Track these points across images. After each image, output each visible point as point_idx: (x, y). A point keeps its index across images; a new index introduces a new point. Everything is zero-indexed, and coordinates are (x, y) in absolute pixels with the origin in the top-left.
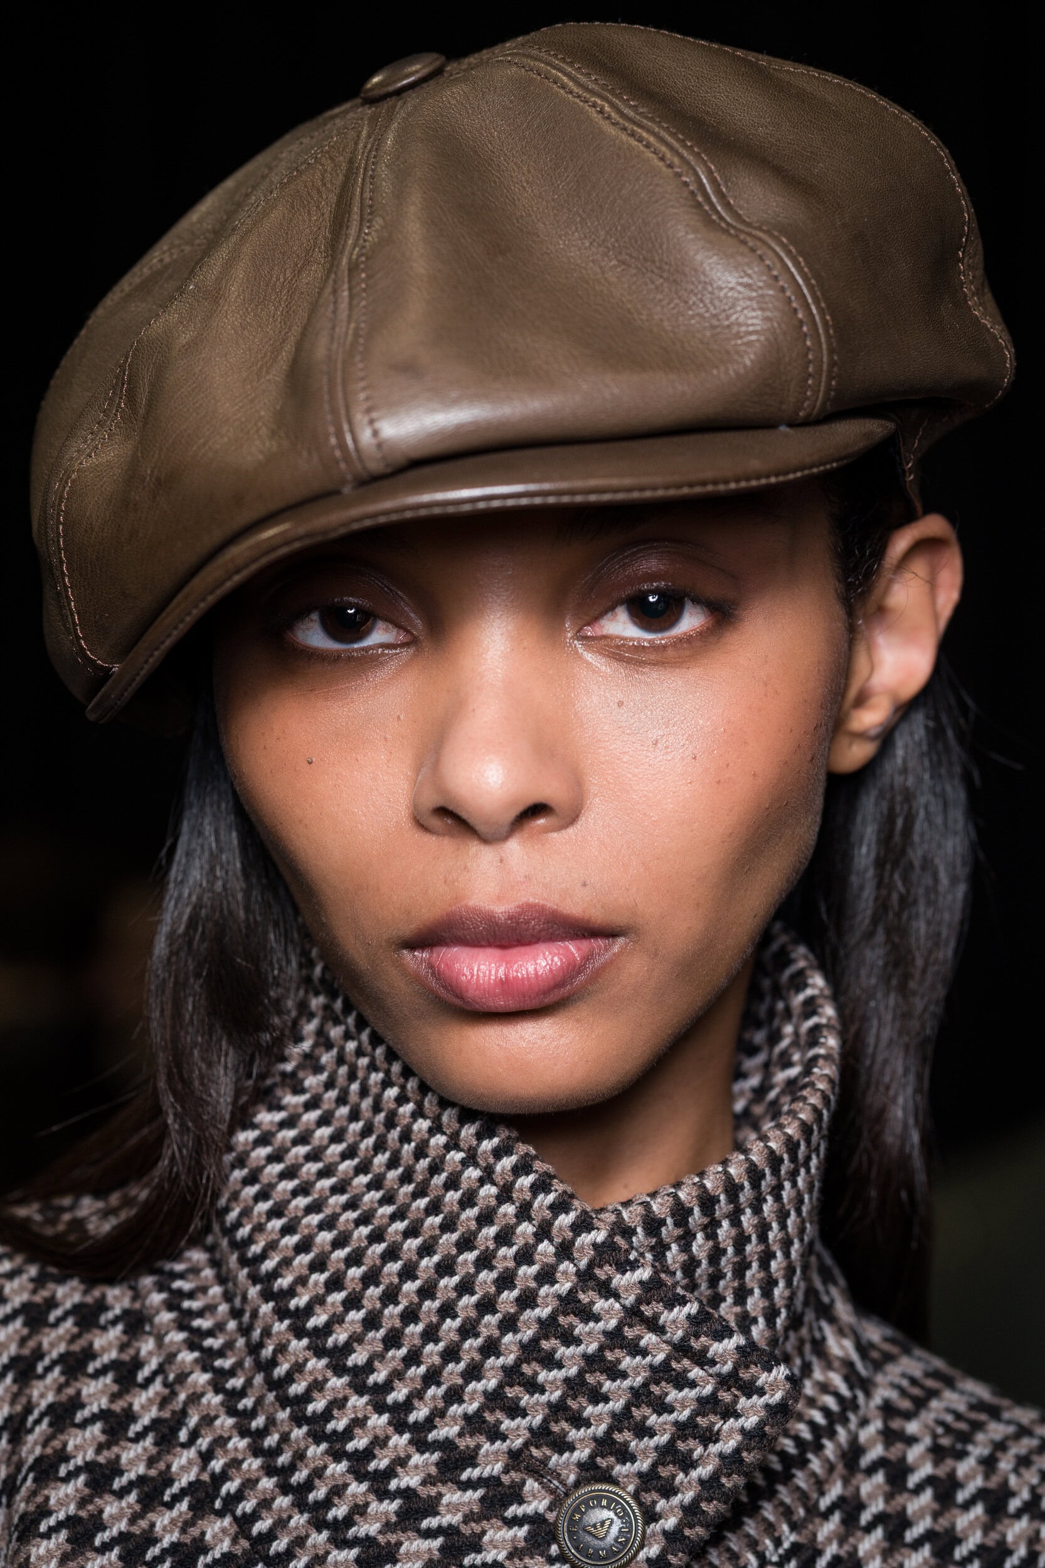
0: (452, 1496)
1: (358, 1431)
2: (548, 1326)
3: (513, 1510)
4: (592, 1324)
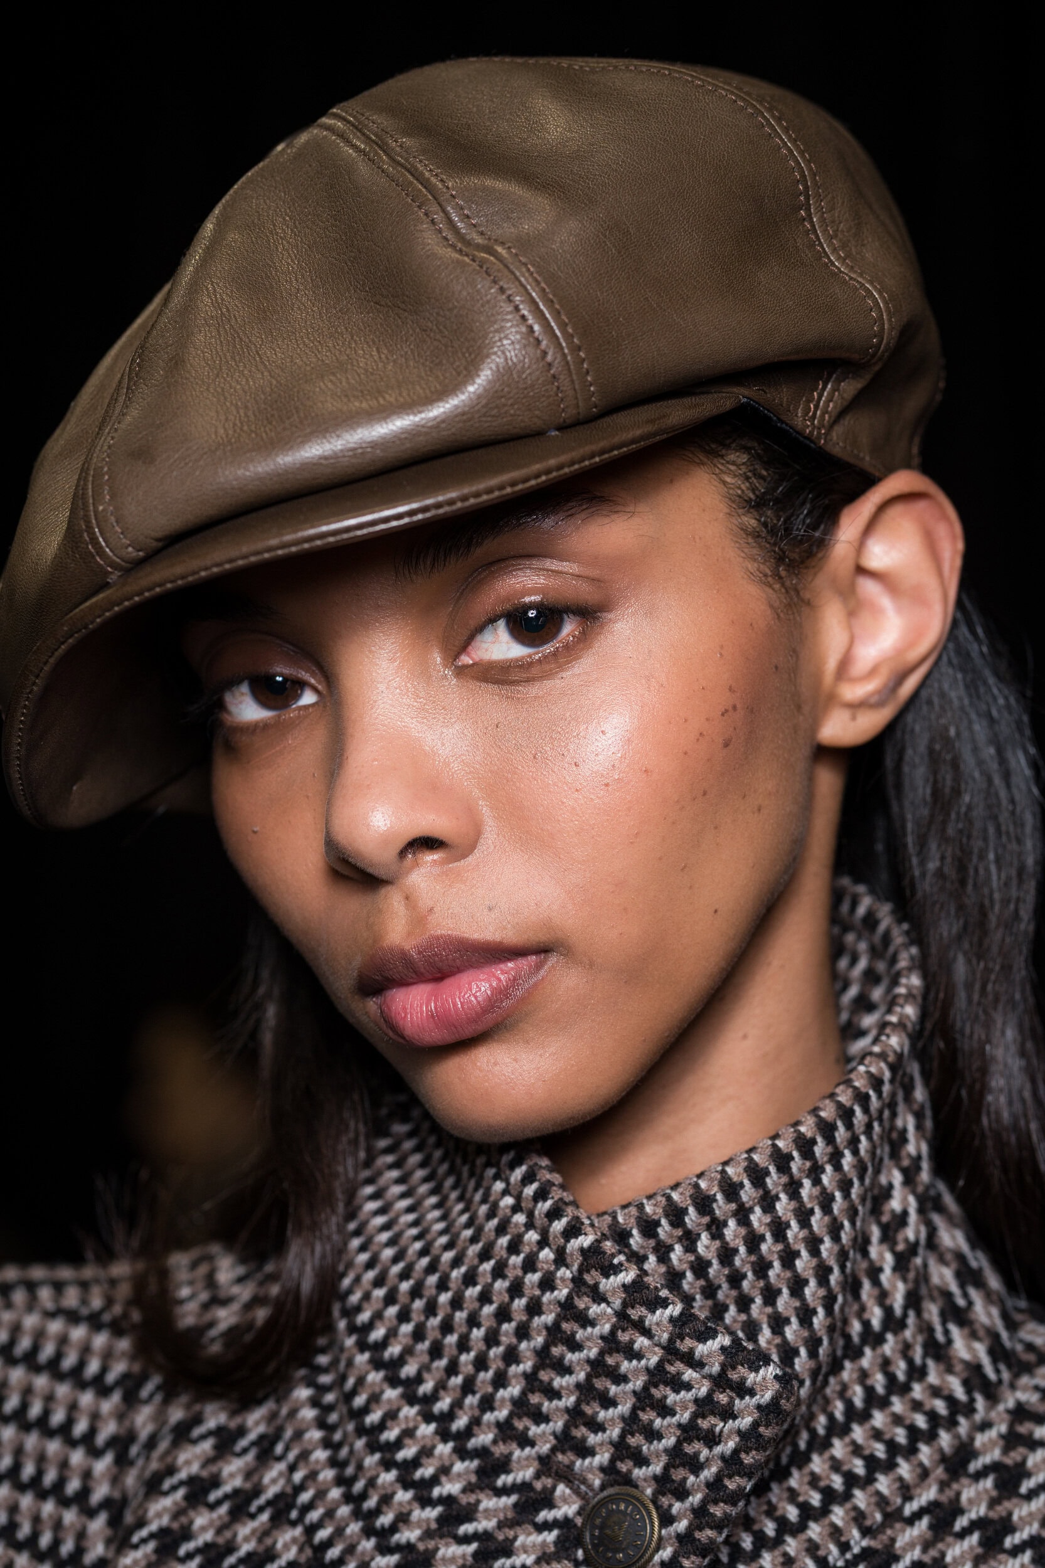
0: (488, 1503)
1: (407, 1441)
2: (554, 1333)
3: (544, 1515)
4: (589, 1329)
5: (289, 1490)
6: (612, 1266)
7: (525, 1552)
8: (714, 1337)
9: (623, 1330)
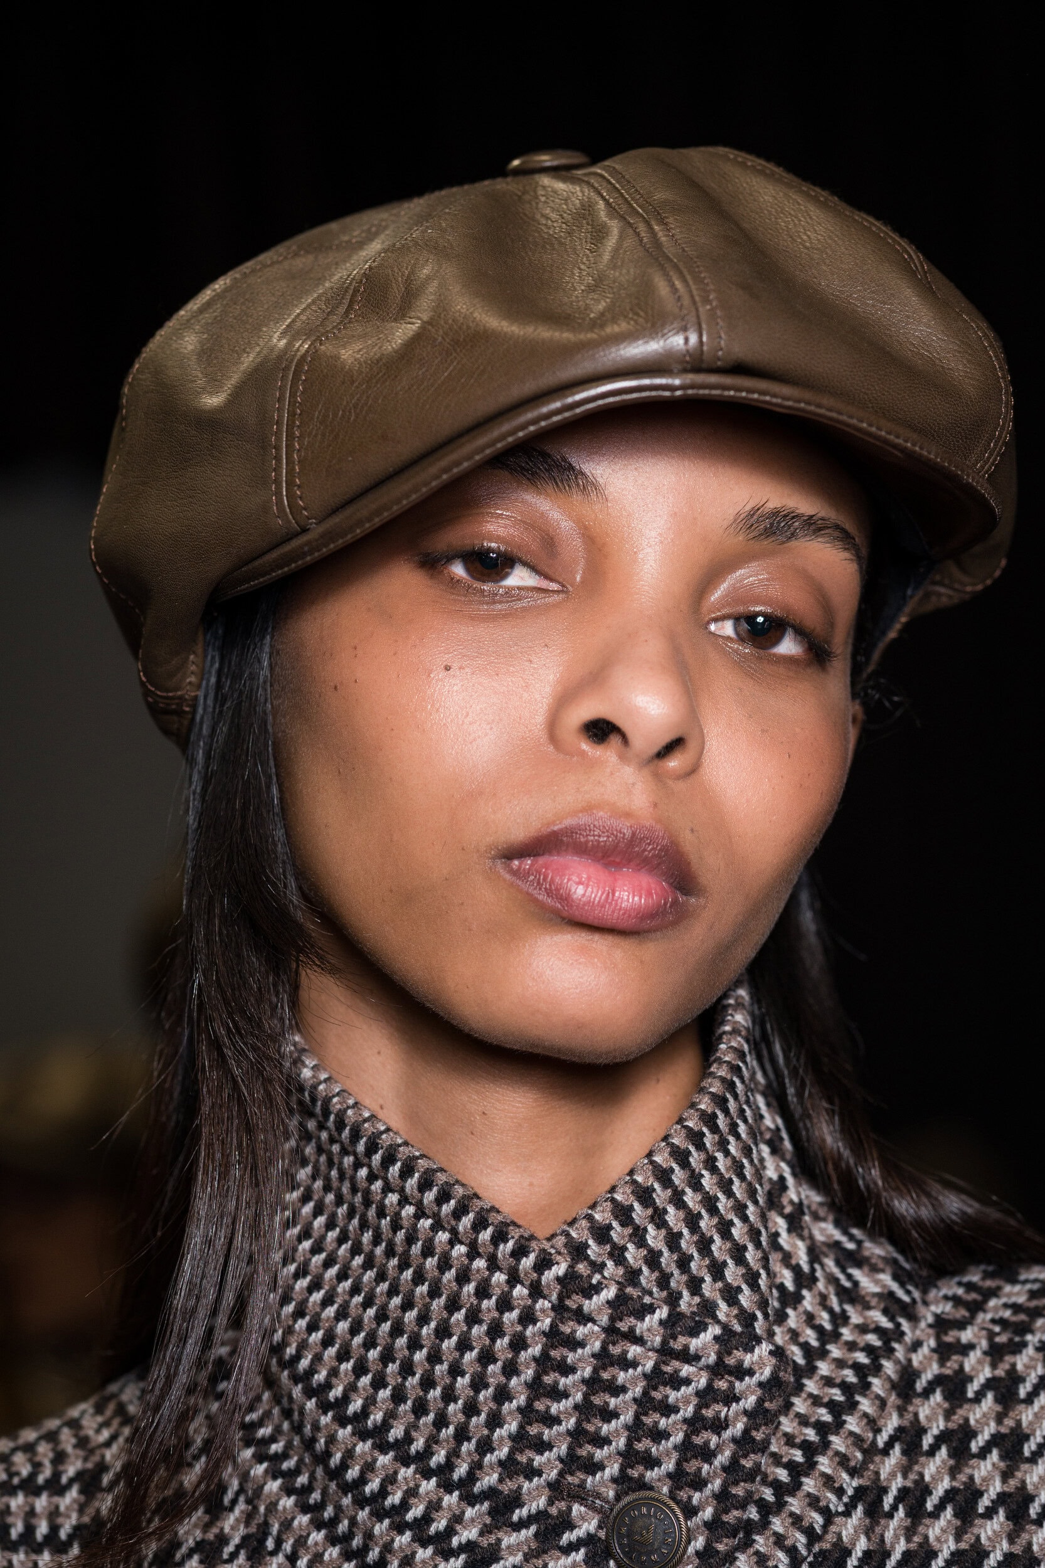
6: (592, 1287)
8: (705, 1330)
9: (614, 1344)
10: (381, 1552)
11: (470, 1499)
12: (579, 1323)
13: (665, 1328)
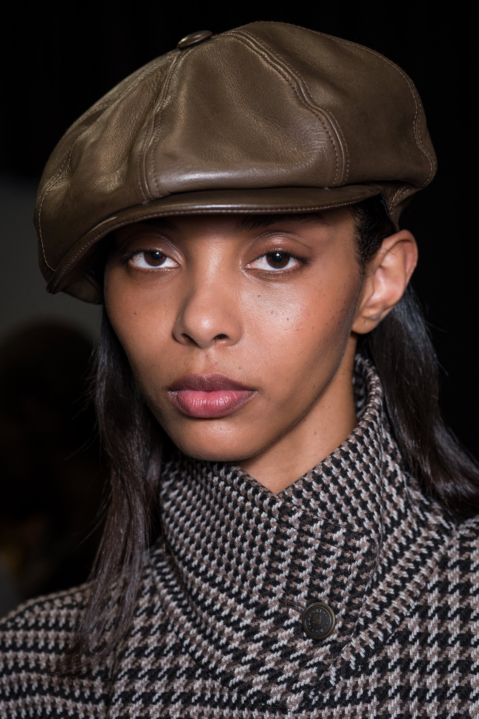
0: (263, 624)
1: (225, 608)
2: (274, 545)
3: (287, 623)
4: (288, 540)
5: (178, 641)
6: (292, 511)
7: (283, 639)
8: (339, 530)
9: (302, 537)
10: (211, 630)
11: (248, 607)
12: (288, 528)
13: (322, 529)
